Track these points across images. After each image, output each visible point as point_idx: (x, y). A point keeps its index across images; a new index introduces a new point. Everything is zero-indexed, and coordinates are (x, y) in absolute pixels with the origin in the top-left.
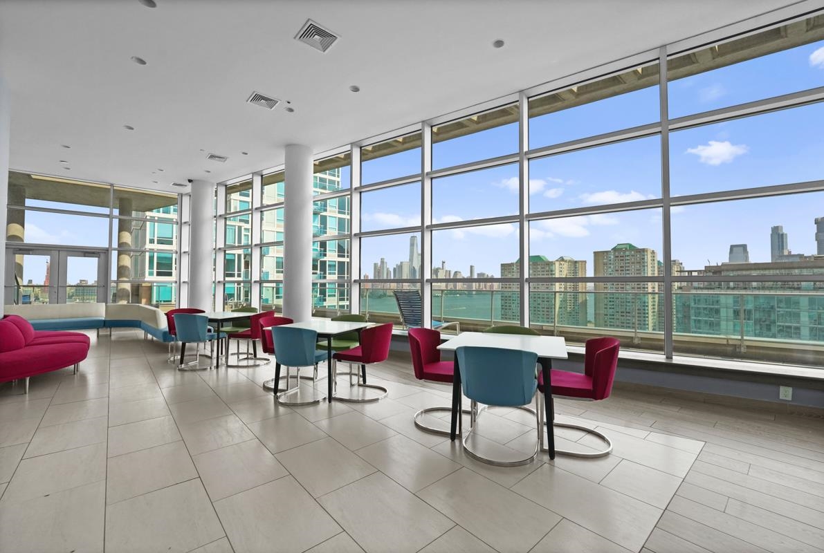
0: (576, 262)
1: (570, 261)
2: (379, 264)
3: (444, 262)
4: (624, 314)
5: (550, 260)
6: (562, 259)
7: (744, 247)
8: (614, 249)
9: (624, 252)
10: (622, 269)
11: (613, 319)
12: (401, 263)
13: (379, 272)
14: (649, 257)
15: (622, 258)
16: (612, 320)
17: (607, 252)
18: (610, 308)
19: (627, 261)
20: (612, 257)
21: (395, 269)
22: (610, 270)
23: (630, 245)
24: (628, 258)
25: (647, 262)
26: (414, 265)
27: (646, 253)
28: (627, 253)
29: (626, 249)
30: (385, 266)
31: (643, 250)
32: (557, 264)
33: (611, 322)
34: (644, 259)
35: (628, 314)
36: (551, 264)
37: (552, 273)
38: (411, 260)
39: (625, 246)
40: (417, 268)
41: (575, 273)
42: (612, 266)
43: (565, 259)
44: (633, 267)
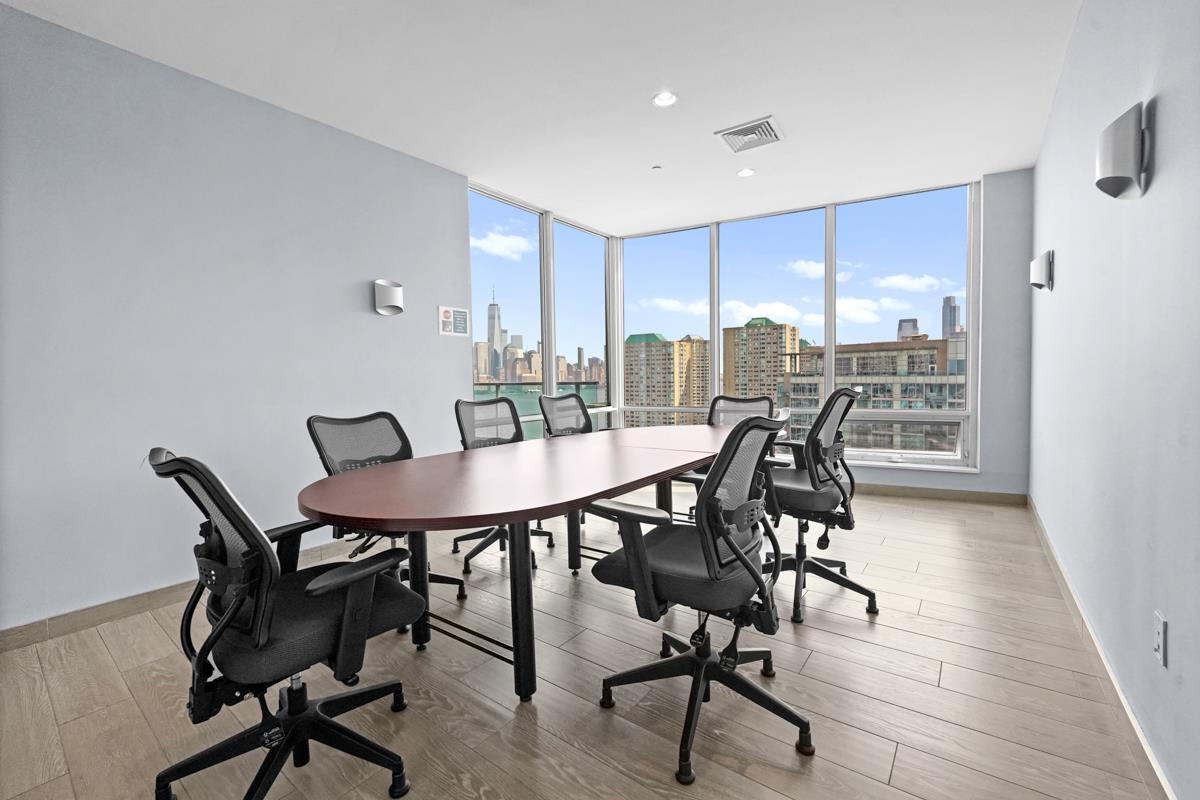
0: (705, 342)
1: (698, 341)
5: (668, 340)
6: (688, 339)
7: (914, 322)
8: (748, 325)
9: (759, 328)
10: (756, 351)
12: (478, 344)
14: (787, 336)
15: (756, 337)
17: (738, 329)
19: (762, 341)
20: (745, 335)
22: (742, 353)
23: (767, 320)
24: (764, 337)
25: (785, 342)
26: (495, 347)
27: (784, 331)
28: (762, 330)
29: (762, 325)
31: (781, 327)
32: (676, 346)
34: (781, 338)
36: (668, 345)
37: (669, 357)
38: (491, 339)
39: (760, 321)
40: (500, 351)
41: (704, 358)
42: (744, 347)
43: (692, 338)
44: (769, 349)
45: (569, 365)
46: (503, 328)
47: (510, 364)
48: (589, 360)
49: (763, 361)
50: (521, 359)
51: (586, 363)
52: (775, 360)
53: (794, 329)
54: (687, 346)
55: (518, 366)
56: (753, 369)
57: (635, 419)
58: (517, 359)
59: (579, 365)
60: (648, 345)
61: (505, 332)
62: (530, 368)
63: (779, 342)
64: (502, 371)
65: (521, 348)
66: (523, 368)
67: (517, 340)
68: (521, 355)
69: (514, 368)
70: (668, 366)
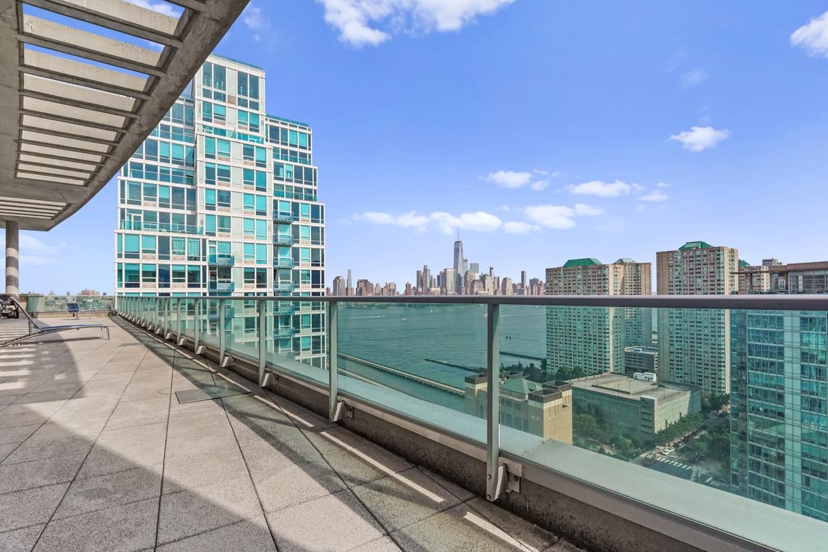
0: (638, 265)
1: (630, 264)
2: (422, 271)
3: (491, 269)
4: (695, 324)
5: (604, 264)
6: (621, 262)
8: (682, 249)
9: (694, 251)
10: (691, 271)
11: (681, 329)
12: (445, 270)
13: (422, 280)
14: (726, 258)
15: (691, 259)
16: (679, 331)
17: (673, 252)
18: (677, 317)
19: (698, 263)
20: (679, 258)
21: (438, 277)
22: (677, 273)
23: (702, 243)
24: (699, 258)
25: (723, 263)
26: (459, 272)
27: (721, 253)
28: (698, 253)
29: (697, 248)
30: (428, 273)
31: (719, 249)
32: (611, 268)
33: (677, 333)
34: (718, 259)
35: (699, 325)
36: (604, 267)
37: (604, 278)
38: (456, 266)
39: (695, 245)
40: (462, 275)
41: (637, 278)
42: (679, 268)
43: (625, 261)
44: (704, 270)
45: (514, 285)
46: (465, 258)
47: (469, 285)
48: (531, 280)
49: (699, 280)
50: (478, 281)
51: (527, 283)
52: (712, 279)
53: (732, 251)
54: (622, 267)
55: (475, 286)
56: (688, 287)
57: (572, 328)
58: (474, 281)
59: (522, 285)
60: (585, 268)
61: (466, 261)
62: (484, 287)
63: (717, 263)
64: (464, 289)
65: (478, 272)
66: (479, 287)
67: (475, 267)
68: (477, 277)
69: (472, 287)
70: (603, 285)
